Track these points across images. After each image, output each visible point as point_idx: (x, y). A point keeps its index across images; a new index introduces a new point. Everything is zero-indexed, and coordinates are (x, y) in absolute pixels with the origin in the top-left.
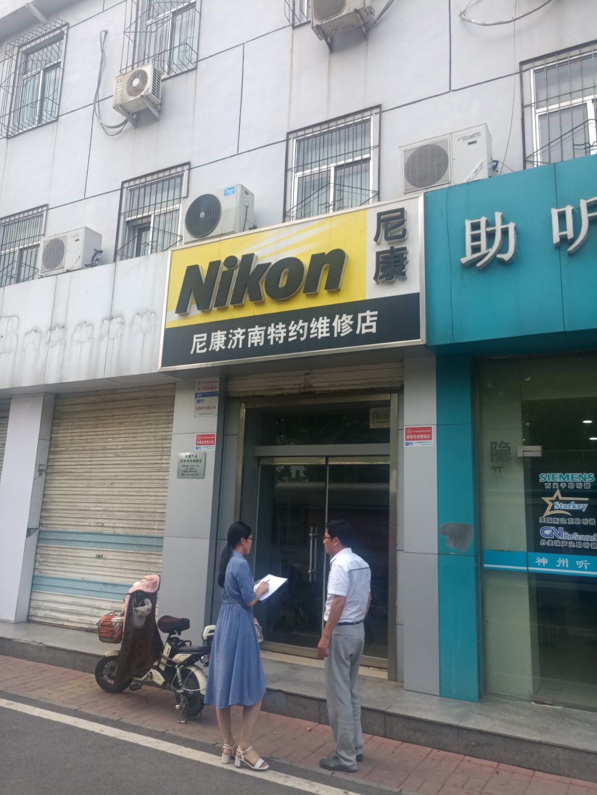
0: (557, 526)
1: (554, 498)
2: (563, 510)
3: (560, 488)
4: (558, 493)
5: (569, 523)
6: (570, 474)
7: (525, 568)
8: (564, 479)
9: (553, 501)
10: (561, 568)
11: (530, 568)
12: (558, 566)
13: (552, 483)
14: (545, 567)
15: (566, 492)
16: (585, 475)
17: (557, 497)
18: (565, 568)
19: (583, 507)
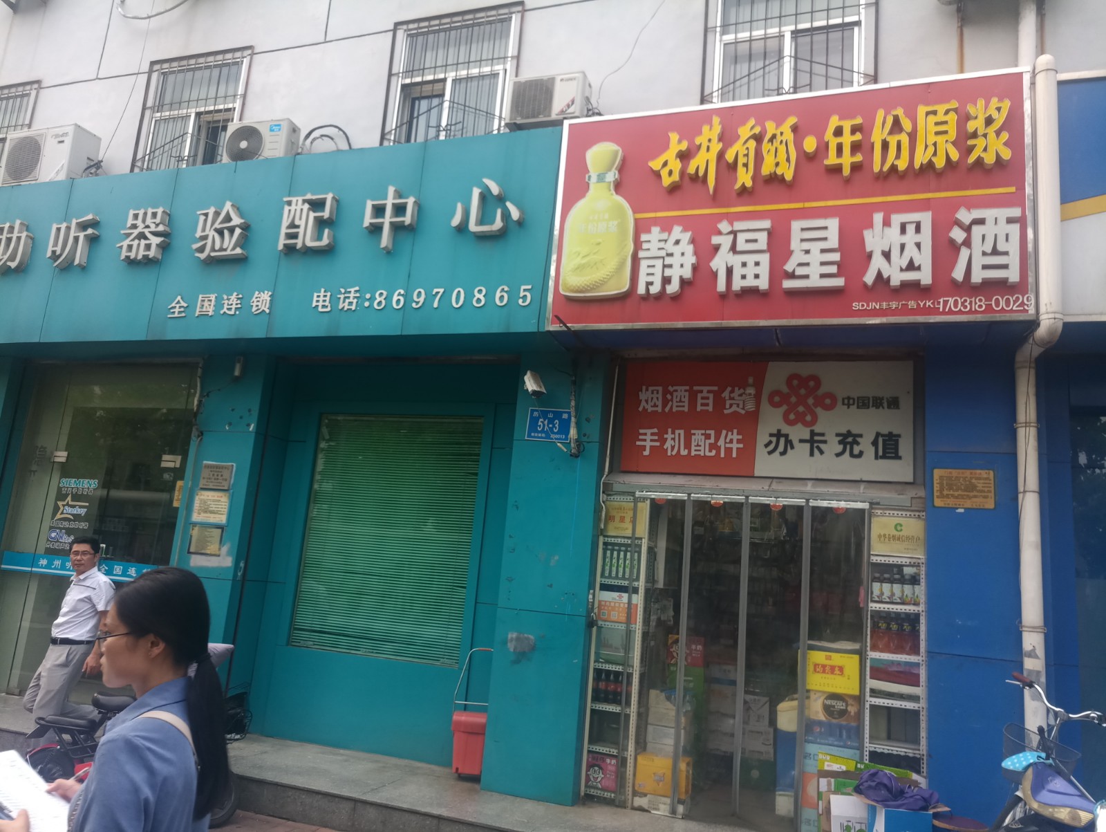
0: (61, 529)
1: (65, 503)
2: (69, 514)
3: (72, 492)
4: (69, 498)
5: (70, 527)
6: (82, 480)
7: (30, 569)
8: (77, 485)
9: (64, 506)
10: (55, 569)
11: (33, 569)
12: (53, 567)
13: (68, 488)
14: (44, 568)
15: (76, 497)
16: (92, 481)
17: (68, 502)
18: (57, 569)
19: (83, 512)
